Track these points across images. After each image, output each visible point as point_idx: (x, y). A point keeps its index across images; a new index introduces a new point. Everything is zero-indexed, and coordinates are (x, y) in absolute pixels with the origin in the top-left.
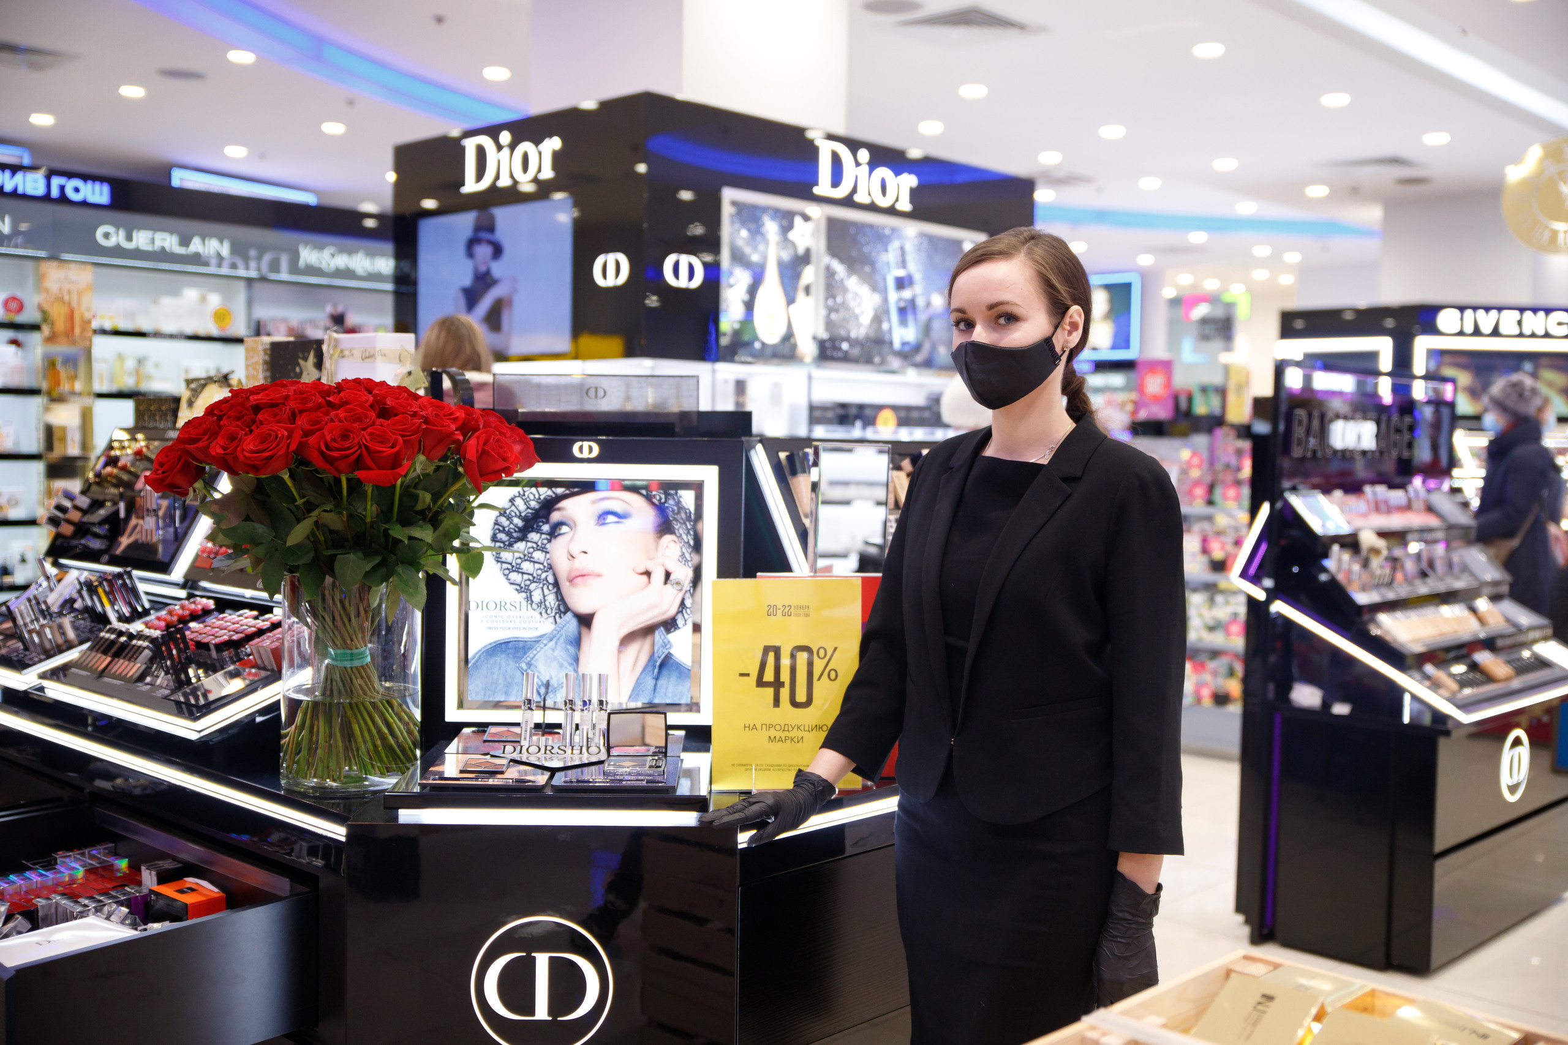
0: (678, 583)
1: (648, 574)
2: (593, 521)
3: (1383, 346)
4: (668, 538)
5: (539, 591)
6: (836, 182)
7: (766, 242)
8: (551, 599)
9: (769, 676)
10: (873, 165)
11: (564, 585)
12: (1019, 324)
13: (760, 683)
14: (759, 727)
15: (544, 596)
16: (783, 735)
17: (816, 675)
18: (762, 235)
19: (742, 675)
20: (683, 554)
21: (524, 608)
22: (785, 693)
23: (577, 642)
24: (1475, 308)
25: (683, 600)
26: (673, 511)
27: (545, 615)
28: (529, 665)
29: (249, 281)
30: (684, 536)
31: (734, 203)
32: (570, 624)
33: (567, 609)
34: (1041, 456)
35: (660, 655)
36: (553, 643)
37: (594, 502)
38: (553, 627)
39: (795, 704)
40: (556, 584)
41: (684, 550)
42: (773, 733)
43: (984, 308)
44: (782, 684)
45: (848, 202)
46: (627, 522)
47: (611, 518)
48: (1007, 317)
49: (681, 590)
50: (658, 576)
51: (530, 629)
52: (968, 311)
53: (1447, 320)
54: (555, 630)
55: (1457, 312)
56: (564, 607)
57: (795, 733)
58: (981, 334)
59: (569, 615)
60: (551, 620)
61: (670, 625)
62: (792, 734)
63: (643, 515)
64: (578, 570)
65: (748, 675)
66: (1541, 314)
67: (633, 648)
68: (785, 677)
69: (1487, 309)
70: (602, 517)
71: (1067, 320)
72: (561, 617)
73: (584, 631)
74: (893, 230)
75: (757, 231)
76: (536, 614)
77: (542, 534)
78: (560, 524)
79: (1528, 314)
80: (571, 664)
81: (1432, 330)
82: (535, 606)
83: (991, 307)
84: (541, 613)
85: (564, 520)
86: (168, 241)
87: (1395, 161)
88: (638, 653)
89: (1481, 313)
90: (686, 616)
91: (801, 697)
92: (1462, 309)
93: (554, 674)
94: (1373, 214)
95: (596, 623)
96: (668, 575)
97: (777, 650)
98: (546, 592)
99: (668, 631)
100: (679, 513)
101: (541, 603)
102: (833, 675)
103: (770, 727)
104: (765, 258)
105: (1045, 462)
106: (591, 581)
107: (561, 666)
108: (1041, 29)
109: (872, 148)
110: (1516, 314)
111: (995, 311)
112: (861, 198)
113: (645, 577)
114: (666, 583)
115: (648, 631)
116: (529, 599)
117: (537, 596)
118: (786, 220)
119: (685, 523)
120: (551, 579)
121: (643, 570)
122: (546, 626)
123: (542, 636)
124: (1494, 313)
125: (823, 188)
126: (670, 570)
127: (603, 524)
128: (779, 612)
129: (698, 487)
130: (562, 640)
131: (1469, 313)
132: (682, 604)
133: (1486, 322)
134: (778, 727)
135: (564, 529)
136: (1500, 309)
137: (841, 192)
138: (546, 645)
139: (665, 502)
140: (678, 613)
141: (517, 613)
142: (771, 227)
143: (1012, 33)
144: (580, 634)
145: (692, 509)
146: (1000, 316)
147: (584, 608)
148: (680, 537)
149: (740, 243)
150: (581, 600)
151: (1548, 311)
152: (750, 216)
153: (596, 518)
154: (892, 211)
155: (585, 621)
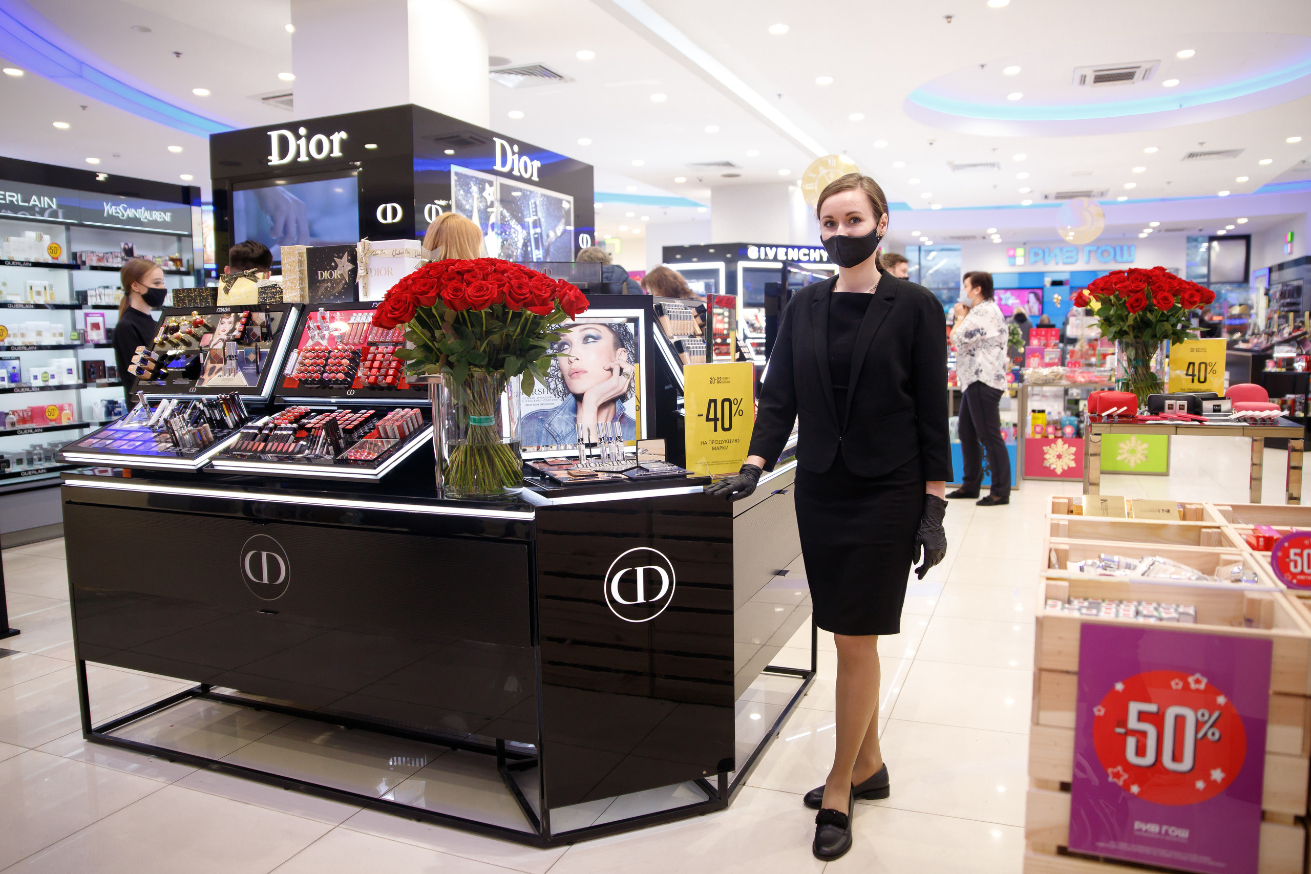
0: (627, 374)
1: (611, 370)
2: (581, 342)
3: (720, 266)
4: (621, 350)
5: (553, 382)
6: (504, 163)
7: (473, 197)
8: (560, 386)
9: (712, 416)
10: (521, 154)
11: (567, 378)
12: (861, 223)
13: (708, 419)
14: (708, 443)
15: (557, 385)
16: (719, 445)
17: (733, 414)
18: (471, 193)
19: (699, 415)
20: (629, 358)
21: (546, 393)
22: (719, 423)
23: (575, 410)
24: (765, 246)
25: (630, 383)
26: (623, 334)
27: (557, 396)
28: (549, 424)
29: (68, 226)
30: (629, 348)
31: (457, 174)
32: (571, 399)
33: (569, 392)
34: (870, 290)
35: (619, 413)
36: (562, 411)
37: (581, 331)
38: (562, 402)
39: (724, 429)
40: (563, 378)
41: (629, 356)
42: (714, 445)
43: (844, 215)
44: (718, 419)
45: (509, 175)
46: (599, 341)
47: (591, 340)
48: (854, 219)
49: (628, 378)
50: (616, 371)
51: (549, 404)
52: (834, 216)
53: (752, 252)
54: (563, 404)
55: (756, 249)
56: (567, 390)
57: (724, 445)
58: (842, 230)
59: (570, 395)
60: (561, 398)
61: (623, 398)
62: (723, 445)
63: (608, 338)
64: (574, 369)
65: (702, 415)
66: (796, 250)
67: (605, 412)
68: (719, 415)
69: (771, 246)
70: (586, 339)
71: (881, 221)
72: (566, 397)
73: (579, 404)
74: (531, 192)
75: (468, 192)
76: (552, 396)
77: (554, 350)
78: (565, 343)
79: (790, 250)
80: (572, 423)
81: (747, 258)
82: (551, 391)
83: (848, 214)
84: (555, 395)
85: (566, 341)
86: (15, 198)
87: (728, 164)
88: (608, 413)
89: (768, 249)
90: (632, 392)
91: (727, 426)
92: (759, 246)
93: (563, 429)
94: (707, 193)
95: (585, 398)
96: (621, 370)
97: (715, 401)
98: (558, 383)
99: (623, 402)
100: (626, 335)
101: (555, 389)
102: (741, 414)
103: (713, 442)
104: (472, 206)
105: (873, 293)
106: (582, 376)
107: (567, 424)
108: (572, 80)
109: (520, 144)
110: (784, 250)
111: (849, 217)
112: (516, 173)
113: (610, 372)
114: (620, 375)
115: (613, 401)
116: (548, 387)
117: (552, 386)
118: (481, 184)
119: (629, 341)
120: (560, 375)
121: (607, 368)
122: (558, 402)
123: (556, 408)
124: (774, 249)
125: (498, 167)
126: (622, 367)
127: (587, 343)
128: (716, 381)
129: (635, 320)
130: (567, 409)
131: (762, 249)
132: (630, 386)
133: (771, 253)
134: (716, 442)
135: (566, 346)
136: (777, 246)
137: (506, 169)
138: (558, 413)
139: (619, 330)
140: (627, 391)
141: (542, 395)
142: (474, 189)
143: (555, 80)
144: (576, 405)
145: (633, 333)
146: (852, 218)
147: (578, 391)
148: (627, 349)
149: (460, 198)
150: (577, 386)
151: (799, 248)
152: (464, 181)
153: (582, 340)
154: (529, 181)
155: (579, 398)
